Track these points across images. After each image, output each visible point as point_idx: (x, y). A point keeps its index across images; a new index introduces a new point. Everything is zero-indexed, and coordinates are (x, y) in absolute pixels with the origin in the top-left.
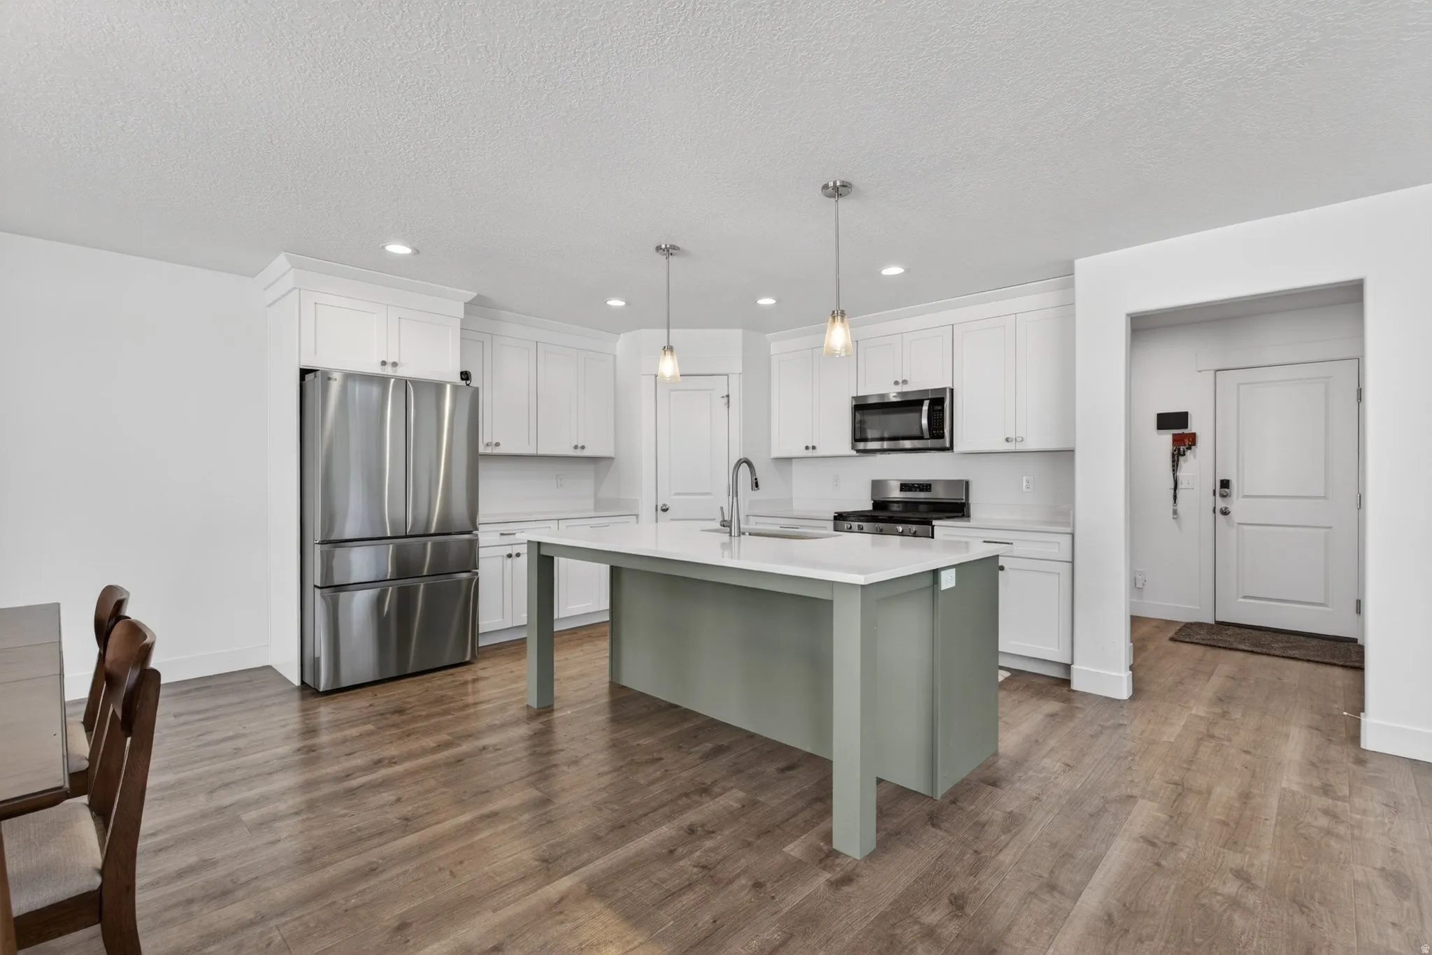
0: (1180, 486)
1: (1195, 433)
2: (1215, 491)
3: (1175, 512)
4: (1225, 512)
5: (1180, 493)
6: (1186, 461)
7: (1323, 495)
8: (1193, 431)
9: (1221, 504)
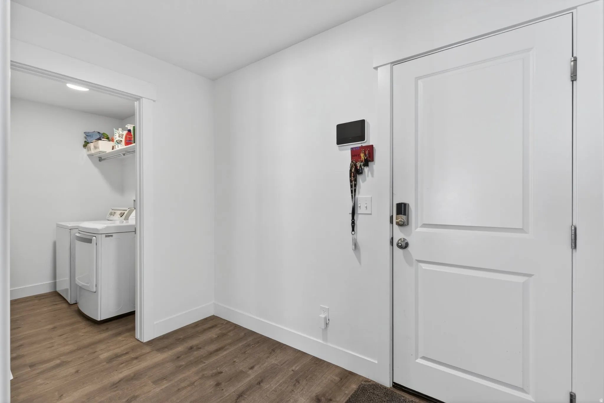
0: (359, 211)
1: (372, 146)
2: (392, 218)
3: (356, 245)
4: (404, 246)
5: (359, 220)
6: (364, 181)
7: (521, 228)
8: (371, 144)
9: (399, 234)
